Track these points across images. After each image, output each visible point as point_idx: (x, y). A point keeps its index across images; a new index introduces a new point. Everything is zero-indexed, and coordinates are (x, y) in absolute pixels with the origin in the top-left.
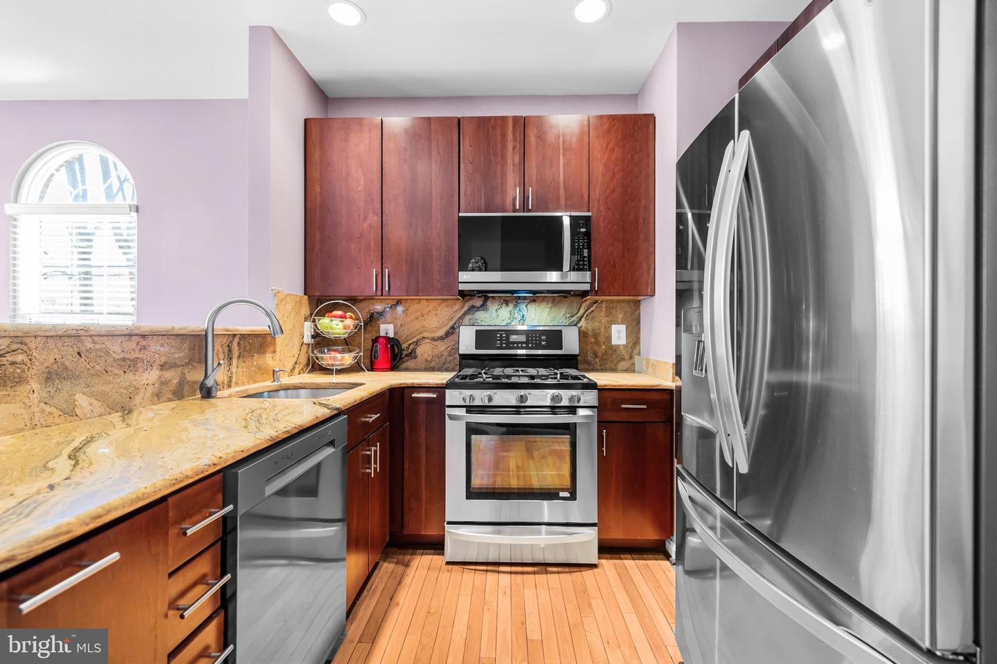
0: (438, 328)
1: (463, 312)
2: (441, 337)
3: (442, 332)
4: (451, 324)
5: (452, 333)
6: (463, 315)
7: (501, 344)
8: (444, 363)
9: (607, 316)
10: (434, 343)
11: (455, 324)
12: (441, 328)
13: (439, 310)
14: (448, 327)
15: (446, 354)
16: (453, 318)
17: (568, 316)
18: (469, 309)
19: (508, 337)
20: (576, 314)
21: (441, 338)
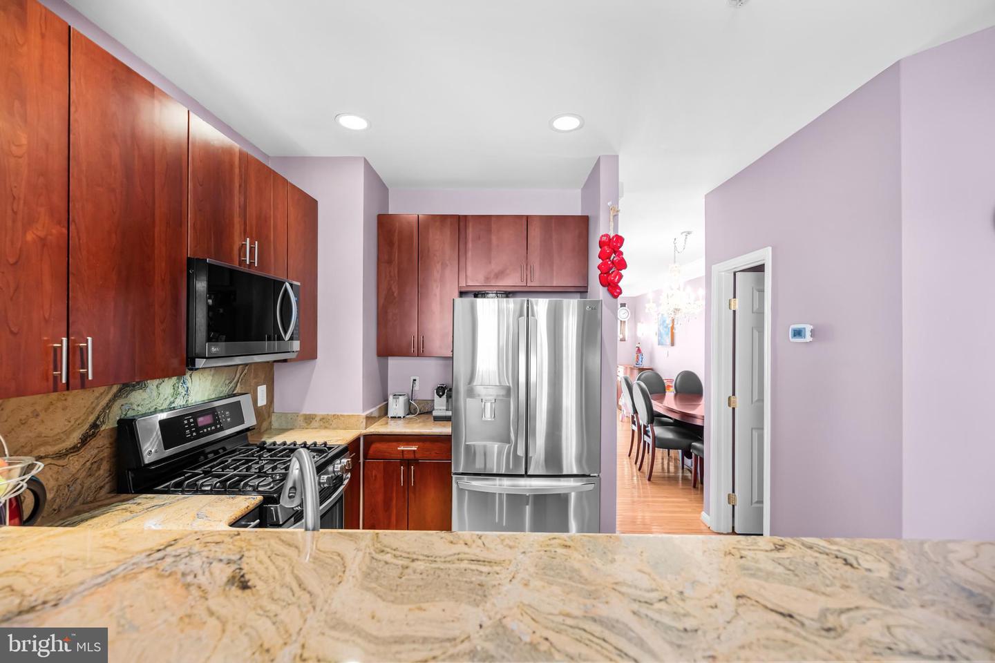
0: (68, 433)
1: (110, 396)
2: (74, 447)
3: (75, 438)
4: (92, 419)
5: (94, 435)
6: (110, 401)
7: (191, 433)
8: (80, 494)
9: (255, 378)
10: (61, 462)
11: (98, 418)
12: (73, 430)
13: (70, 398)
14: (87, 426)
15: (82, 474)
16: (94, 408)
17: (227, 382)
18: (120, 390)
19: (195, 422)
20: (234, 379)
21: (75, 449)
